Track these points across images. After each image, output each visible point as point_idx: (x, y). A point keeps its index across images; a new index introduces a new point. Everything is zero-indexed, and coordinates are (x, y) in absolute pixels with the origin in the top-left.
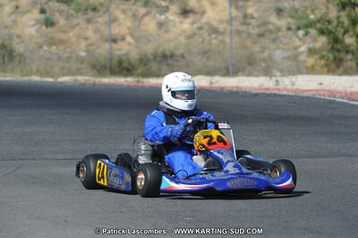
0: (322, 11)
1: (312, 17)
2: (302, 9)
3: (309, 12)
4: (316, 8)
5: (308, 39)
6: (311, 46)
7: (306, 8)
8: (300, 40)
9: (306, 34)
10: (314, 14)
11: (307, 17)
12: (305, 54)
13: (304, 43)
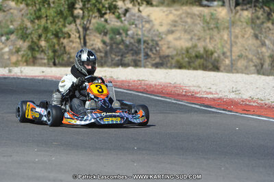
0: (19, 23)
1: (11, 27)
2: (4, 21)
3: (9, 23)
4: (15, 21)
5: (9, 43)
6: (11, 47)
7: (7, 20)
8: (3, 43)
9: (7, 39)
10: (12, 25)
11: (8, 26)
12: (7, 54)
13: (6, 46)
